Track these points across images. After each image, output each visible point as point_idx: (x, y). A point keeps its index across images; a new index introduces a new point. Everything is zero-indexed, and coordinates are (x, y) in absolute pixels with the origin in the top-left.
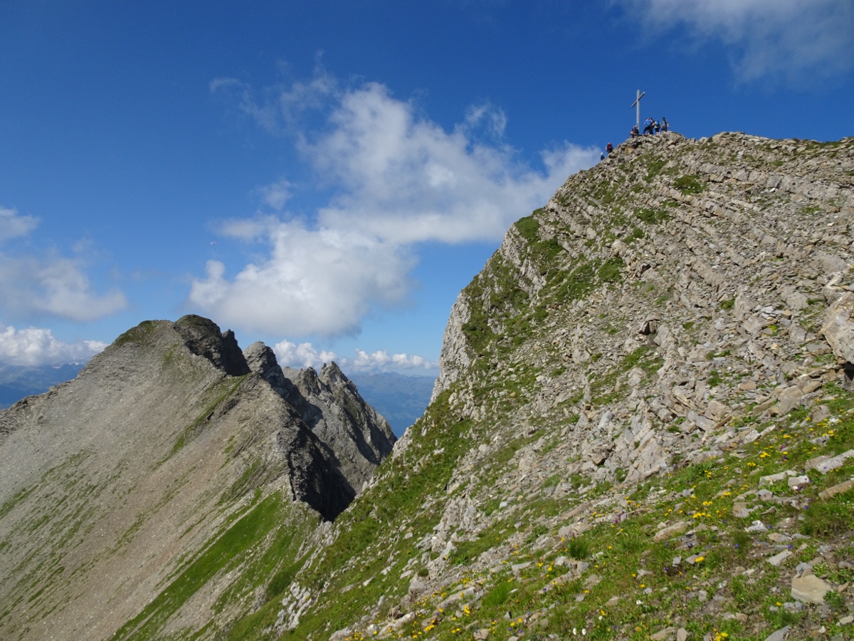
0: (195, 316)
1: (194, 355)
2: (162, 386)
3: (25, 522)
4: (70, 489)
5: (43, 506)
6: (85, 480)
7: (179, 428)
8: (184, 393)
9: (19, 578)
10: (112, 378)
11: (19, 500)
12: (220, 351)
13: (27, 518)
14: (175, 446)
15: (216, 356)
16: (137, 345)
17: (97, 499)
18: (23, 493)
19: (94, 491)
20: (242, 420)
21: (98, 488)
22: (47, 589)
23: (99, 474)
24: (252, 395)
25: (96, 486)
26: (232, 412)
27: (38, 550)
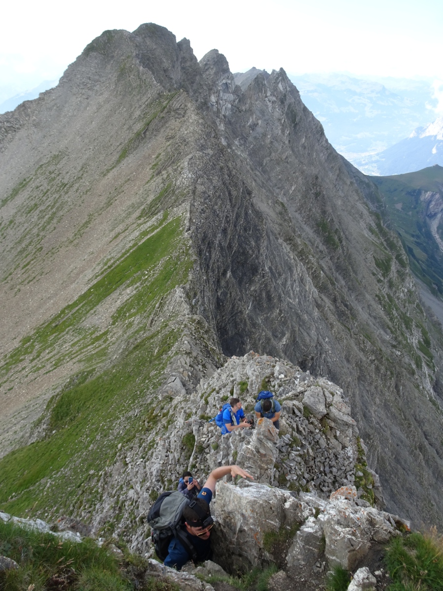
0: (151, 25)
3: (24, 206)
4: (51, 184)
5: (34, 196)
6: (60, 178)
11: (22, 187)
13: (25, 203)
14: (120, 157)
17: (67, 195)
18: (24, 182)
19: (65, 188)
20: (168, 139)
21: (68, 186)
22: (32, 262)
23: (69, 174)
24: (179, 114)
25: (67, 184)
26: (163, 129)
27: (30, 230)
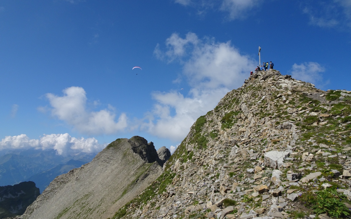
0: (137, 136)
1: (134, 153)
2: (121, 166)
4: (82, 210)
6: (88, 206)
7: (125, 185)
8: (129, 170)
10: (104, 162)
12: (146, 151)
14: (123, 193)
15: (144, 153)
16: (114, 148)
17: (91, 215)
18: (66, 210)
20: (149, 183)
21: (92, 210)
23: (94, 203)
24: (154, 172)
26: (146, 179)
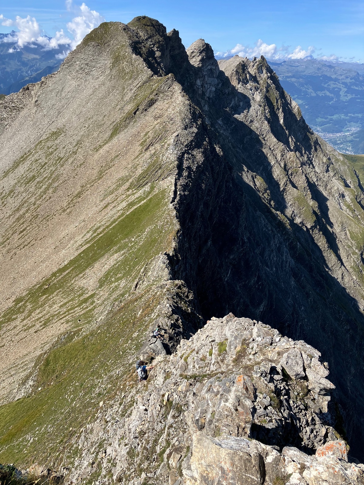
0: (144, 17)
1: (134, 56)
2: (111, 81)
3: (24, 177)
4: (48, 158)
5: (33, 168)
7: (116, 119)
8: (124, 89)
9: (16, 217)
10: (80, 72)
11: (22, 161)
12: (162, 49)
13: (24, 175)
14: (111, 134)
15: (158, 54)
16: (97, 44)
17: (62, 168)
18: (25, 156)
19: (61, 162)
20: (156, 118)
21: (63, 160)
22: (28, 228)
24: (167, 96)
25: (62, 158)
26: (151, 109)
27: (28, 198)
